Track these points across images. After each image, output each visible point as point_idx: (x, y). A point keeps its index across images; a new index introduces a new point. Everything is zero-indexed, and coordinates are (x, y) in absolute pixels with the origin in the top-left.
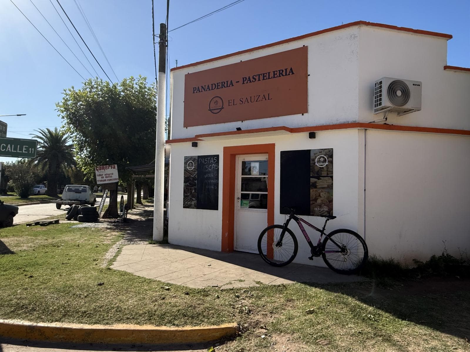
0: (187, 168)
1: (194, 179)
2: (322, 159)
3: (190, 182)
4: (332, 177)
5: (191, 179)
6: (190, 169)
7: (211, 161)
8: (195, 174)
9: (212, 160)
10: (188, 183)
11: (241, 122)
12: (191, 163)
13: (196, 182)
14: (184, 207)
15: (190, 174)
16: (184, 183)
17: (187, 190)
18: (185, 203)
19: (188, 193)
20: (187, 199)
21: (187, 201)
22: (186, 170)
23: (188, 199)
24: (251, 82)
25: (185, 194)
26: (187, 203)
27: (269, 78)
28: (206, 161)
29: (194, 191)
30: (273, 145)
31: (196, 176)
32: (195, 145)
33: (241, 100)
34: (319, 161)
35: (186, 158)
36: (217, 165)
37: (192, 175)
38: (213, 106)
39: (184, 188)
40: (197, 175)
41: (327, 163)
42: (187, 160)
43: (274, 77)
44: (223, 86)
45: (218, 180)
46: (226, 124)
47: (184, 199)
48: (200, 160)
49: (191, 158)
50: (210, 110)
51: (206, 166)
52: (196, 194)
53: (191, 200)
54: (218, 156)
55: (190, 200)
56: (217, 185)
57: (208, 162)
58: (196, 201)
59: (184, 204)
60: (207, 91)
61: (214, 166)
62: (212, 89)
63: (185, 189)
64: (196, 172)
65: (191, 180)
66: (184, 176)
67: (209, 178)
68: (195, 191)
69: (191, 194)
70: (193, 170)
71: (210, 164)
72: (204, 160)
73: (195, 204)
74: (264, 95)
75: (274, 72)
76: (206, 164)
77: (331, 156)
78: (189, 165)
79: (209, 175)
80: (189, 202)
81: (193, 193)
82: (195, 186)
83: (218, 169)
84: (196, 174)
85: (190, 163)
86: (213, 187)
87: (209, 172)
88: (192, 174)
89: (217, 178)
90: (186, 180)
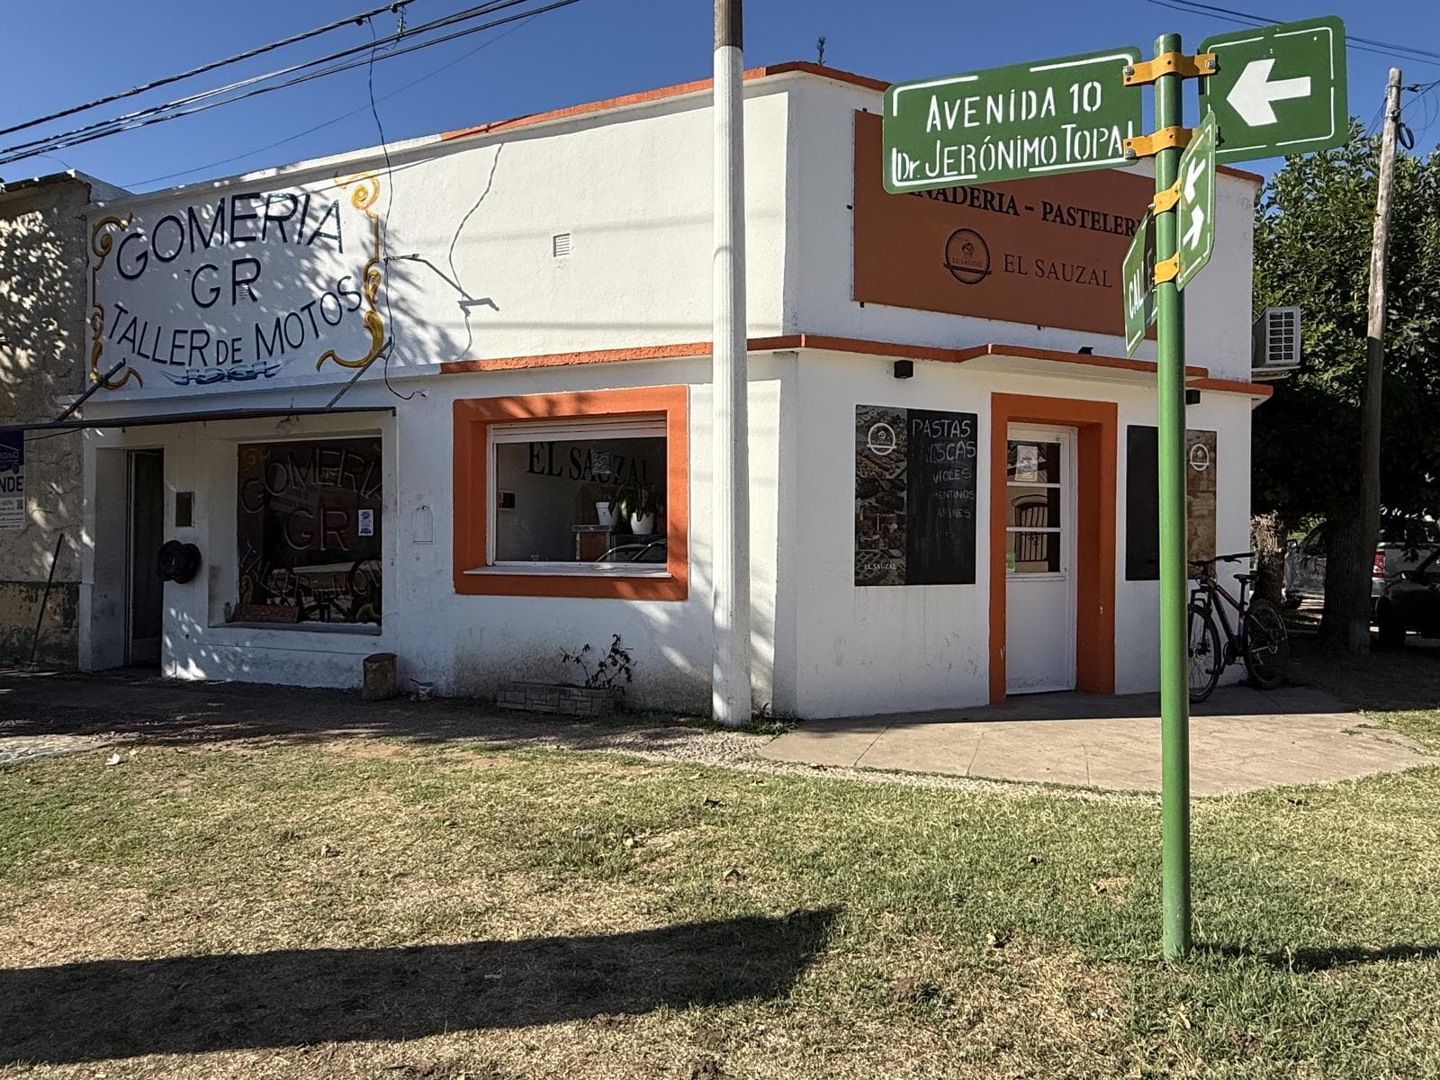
0: (869, 445)
1: (896, 485)
2: (1200, 453)
3: (880, 495)
4: (1215, 493)
5: (885, 485)
6: (879, 450)
7: (953, 432)
8: (898, 471)
9: (956, 429)
10: (873, 501)
11: (1036, 327)
12: (886, 430)
13: (904, 494)
14: (858, 583)
15: (880, 467)
16: (856, 498)
17: (870, 523)
18: (862, 568)
19: (875, 534)
20: (869, 553)
21: (870, 560)
22: (863, 455)
23: (875, 554)
24: (1062, 222)
25: (863, 539)
26: (872, 566)
27: (1105, 230)
28: (937, 431)
29: (895, 526)
30: (1113, 408)
31: (904, 477)
32: (903, 370)
33: (1040, 263)
34: (1195, 457)
35: (861, 411)
36: (971, 445)
37: (887, 473)
38: (958, 256)
39: (857, 517)
40: (905, 474)
41: (1207, 464)
42: (868, 419)
43: (1116, 232)
44: (988, 203)
45: (975, 492)
46: (995, 323)
47: (857, 554)
48: (917, 424)
49: (883, 413)
50: (948, 266)
51: (938, 446)
52: (904, 536)
53: (887, 556)
54: (974, 418)
55: (882, 557)
56: (971, 506)
57: (943, 433)
58: (904, 558)
59: (857, 573)
60: (936, 198)
61: (961, 449)
62: (955, 201)
63: (861, 518)
64: (904, 465)
65: (883, 490)
66: (857, 475)
67: (946, 486)
68: (900, 528)
69: (884, 538)
70: (892, 456)
71: (952, 441)
72: (931, 428)
73: (898, 568)
74: (1094, 272)
75: (1116, 218)
76: (934, 441)
77: (1213, 449)
78: (875, 438)
79: (946, 476)
80: (877, 562)
81: (891, 531)
82: (901, 510)
83: (975, 459)
84: (903, 471)
85: (879, 429)
86: (958, 514)
87: (949, 467)
88: (887, 470)
89: (972, 486)
90: (865, 488)
